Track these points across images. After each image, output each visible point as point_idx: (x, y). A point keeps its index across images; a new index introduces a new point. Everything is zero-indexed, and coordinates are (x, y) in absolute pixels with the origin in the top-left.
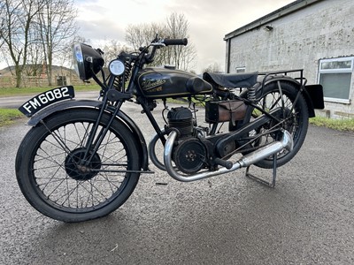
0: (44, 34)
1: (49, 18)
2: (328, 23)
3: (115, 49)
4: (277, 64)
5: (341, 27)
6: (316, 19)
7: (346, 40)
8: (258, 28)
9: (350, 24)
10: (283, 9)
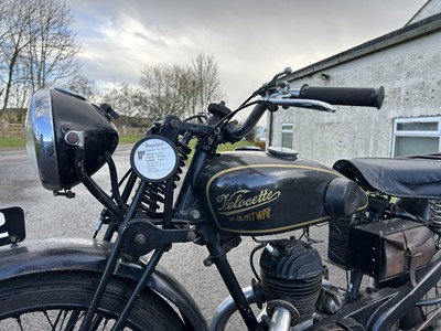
0: (36, 71)
1: (43, 53)
2: (404, 73)
3: (126, 94)
4: (336, 121)
5: (422, 80)
6: (388, 68)
7: (430, 95)
8: (310, 75)
9: (434, 75)
10: (343, 54)
